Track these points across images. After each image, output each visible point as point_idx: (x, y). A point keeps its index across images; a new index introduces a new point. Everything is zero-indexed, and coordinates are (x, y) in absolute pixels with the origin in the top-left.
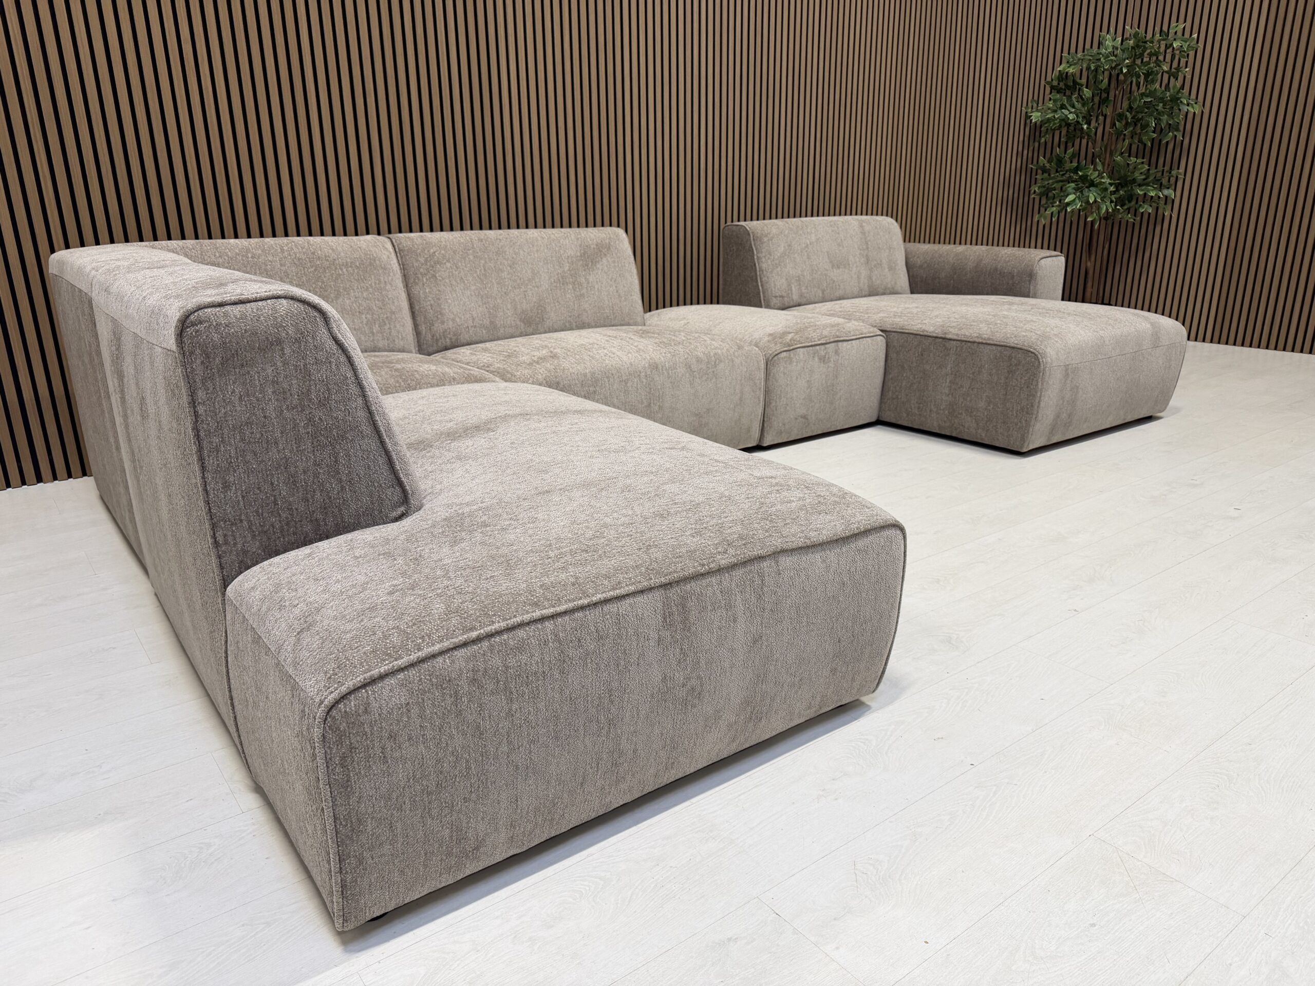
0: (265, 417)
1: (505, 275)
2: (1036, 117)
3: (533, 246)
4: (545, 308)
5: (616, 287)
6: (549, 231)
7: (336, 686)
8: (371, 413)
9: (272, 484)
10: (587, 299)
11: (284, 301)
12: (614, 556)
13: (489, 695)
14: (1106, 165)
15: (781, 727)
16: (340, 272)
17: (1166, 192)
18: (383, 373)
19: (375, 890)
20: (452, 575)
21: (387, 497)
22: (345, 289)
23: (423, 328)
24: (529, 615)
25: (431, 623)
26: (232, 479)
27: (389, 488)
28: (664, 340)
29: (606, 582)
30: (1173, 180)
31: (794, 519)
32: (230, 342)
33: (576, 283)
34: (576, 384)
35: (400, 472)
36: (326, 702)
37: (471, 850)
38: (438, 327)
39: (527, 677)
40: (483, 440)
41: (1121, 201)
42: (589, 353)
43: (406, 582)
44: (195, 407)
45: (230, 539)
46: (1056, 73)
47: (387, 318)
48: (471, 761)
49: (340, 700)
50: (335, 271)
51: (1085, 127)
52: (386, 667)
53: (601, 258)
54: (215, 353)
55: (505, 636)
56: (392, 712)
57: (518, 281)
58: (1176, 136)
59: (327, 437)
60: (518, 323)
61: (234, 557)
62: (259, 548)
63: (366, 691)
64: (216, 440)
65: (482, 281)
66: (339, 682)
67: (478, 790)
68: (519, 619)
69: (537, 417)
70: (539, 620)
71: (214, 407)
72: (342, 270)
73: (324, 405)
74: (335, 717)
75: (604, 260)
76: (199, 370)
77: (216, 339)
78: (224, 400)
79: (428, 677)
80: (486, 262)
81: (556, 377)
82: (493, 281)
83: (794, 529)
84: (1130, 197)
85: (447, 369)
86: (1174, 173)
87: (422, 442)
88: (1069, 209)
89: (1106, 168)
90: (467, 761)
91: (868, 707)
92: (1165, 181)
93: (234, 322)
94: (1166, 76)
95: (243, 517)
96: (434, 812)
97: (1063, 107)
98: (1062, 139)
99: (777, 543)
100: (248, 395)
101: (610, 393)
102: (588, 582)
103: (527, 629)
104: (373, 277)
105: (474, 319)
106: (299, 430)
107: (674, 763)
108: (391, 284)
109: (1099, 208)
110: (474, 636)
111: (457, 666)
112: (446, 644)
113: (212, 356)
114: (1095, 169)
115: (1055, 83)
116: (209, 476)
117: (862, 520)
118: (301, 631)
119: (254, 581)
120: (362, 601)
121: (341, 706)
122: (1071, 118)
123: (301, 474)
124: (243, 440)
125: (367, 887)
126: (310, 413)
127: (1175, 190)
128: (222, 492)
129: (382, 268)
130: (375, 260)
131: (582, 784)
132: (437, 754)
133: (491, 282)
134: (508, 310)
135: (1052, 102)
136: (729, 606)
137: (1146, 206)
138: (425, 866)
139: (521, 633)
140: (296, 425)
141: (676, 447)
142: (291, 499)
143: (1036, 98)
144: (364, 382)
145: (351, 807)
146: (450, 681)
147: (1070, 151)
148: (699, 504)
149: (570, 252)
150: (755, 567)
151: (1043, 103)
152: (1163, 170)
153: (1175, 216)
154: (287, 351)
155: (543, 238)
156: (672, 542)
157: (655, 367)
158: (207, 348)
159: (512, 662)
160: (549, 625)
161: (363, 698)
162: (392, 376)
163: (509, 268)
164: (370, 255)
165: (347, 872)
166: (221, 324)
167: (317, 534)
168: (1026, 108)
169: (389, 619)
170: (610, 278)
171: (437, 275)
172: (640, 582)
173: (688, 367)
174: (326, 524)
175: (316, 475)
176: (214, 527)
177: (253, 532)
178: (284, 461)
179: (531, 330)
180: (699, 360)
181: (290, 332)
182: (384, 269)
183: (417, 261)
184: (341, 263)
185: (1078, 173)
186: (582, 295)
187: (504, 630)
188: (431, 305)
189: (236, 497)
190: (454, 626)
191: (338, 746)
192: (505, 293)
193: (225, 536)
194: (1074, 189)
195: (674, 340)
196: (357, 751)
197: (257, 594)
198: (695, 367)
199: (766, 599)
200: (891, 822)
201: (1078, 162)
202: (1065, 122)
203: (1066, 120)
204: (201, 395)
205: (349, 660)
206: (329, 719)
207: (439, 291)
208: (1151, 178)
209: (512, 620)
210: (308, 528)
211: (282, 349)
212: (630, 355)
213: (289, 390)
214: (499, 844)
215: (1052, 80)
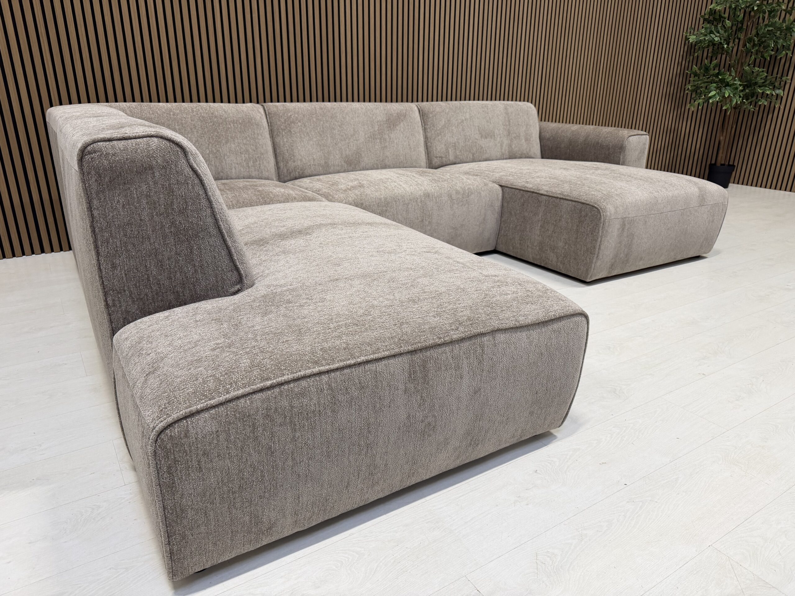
0: (141, 220)
1: (336, 132)
2: (692, 39)
3: (355, 113)
4: (361, 154)
5: (408, 142)
6: (367, 104)
7: (165, 417)
8: (216, 220)
9: (146, 266)
10: (389, 149)
11: (155, 139)
12: (376, 329)
13: (278, 426)
14: (738, 73)
15: (492, 450)
16: (229, 126)
17: (777, 91)
18: (250, 192)
19: (195, 556)
20: (258, 338)
21: (227, 278)
22: (231, 137)
23: (281, 165)
24: (310, 371)
25: (238, 373)
26: (118, 262)
27: (229, 272)
28: (435, 178)
29: (368, 348)
30: (783, 83)
31: (509, 307)
32: (116, 166)
33: (382, 138)
34: (374, 205)
35: (237, 261)
36: (157, 429)
37: (266, 529)
38: (291, 164)
39: (307, 414)
40: (302, 241)
41: (746, 97)
42: (385, 185)
43: (226, 342)
44: (91, 211)
45: (117, 303)
46: (708, 10)
47: (258, 157)
48: (265, 472)
49: (167, 427)
50: (226, 125)
51: (725, 46)
52: (202, 405)
53: (400, 123)
54: (105, 174)
55: (292, 385)
56: (206, 436)
57: (344, 136)
58: (787, 54)
59: (185, 235)
60: (343, 163)
61: (120, 315)
62: (137, 310)
63: (186, 422)
64: (106, 235)
65: (321, 135)
66: (168, 414)
67: (270, 491)
68: (302, 373)
69: (341, 226)
70: (318, 374)
71: (105, 212)
72: (230, 125)
73: (182, 213)
74: (163, 439)
75: (402, 124)
76: (94, 186)
77: (106, 164)
78: (112, 208)
79: (233, 413)
80: (324, 123)
81: (361, 200)
82: (328, 135)
83: (508, 314)
84: (753, 94)
85: (291, 192)
86: (784, 79)
87: (262, 240)
88: (711, 101)
89: (737, 74)
90: (262, 471)
91: (555, 437)
92: (777, 84)
93: (118, 153)
94: (783, 13)
95: (126, 288)
96: (238, 505)
97: (711, 32)
98: (709, 55)
99: (496, 324)
100: (129, 204)
101: (397, 212)
102: (355, 348)
103: (309, 380)
104: (250, 130)
105: (314, 160)
106: (165, 230)
107: (414, 473)
108: (261, 135)
109: (731, 101)
110: (268, 385)
111: (255, 405)
112: (248, 390)
113: (103, 176)
114: (730, 75)
115: (707, 17)
116: (102, 260)
117: (558, 309)
118: (149, 374)
119: (128, 333)
120: (193, 355)
121: (168, 431)
122: (716, 40)
123: (166, 260)
124: (125, 235)
125: (189, 554)
126: (173, 218)
127: (784, 90)
128: (111, 270)
129: (256, 124)
130: (252, 120)
131: (347, 487)
132: (239, 466)
133: (327, 136)
134: (337, 155)
135: (704, 29)
136: (458, 367)
137: (763, 100)
138: (232, 540)
139: (304, 383)
140: (162, 227)
141: (431, 251)
142: (159, 277)
143: (693, 26)
144: (212, 198)
145: (176, 501)
146: (249, 416)
147: (714, 62)
148: (441, 293)
149: (379, 118)
150: (478, 341)
151: (698, 30)
152: (777, 77)
153: (782, 108)
154: (157, 174)
155: (362, 108)
156: (420, 321)
157: (427, 195)
158: (99, 170)
159: (296, 403)
160: (325, 378)
161: (184, 426)
162: (255, 195)
163: (339, 127)
164: (249, 116)
165: (174, 544)
166: (109, 153)
167: (178, 302)
168: (686, 33)
169: (209, 369)
170: (405, 136)
171: (292, 130)
172: (393, 349)
173: (450, 196)
174: (184, 295)
175: (177, 261)
176: (106, 294)
177: (133, 298)
178: (154, 251)
179: (351, 168)
180: (457, 192)
181: (159, 161)
182: (258, 125)
183: (279, 120)
184: (230, 121)
185: (719, 77)
186: (386, 147)
187: (291, 380)
188: (287, 150)
189: (121, 275)
190: (255, 376)
191: (165, 459)
192: (335, 144)
193: (113, 300)
194: (715, 87)
195: (442, 178)
196: (180, 463)
197: (128, 343)
198: (454, 197)
199: (485, 364)
200: (565, 524)
201: (719, 70)
202: (712, 43)
203: (713, 41)
204: (95, 202)
205: (176, 398)
206: (159, 441)
207: (293, 141)
208: (768, 82)
209: (297, 374)
210: (171, 297)
211: (153, 173)
212: (411, 187)
213: (158, 202)
214: (286, 525)
215: (705, 14)
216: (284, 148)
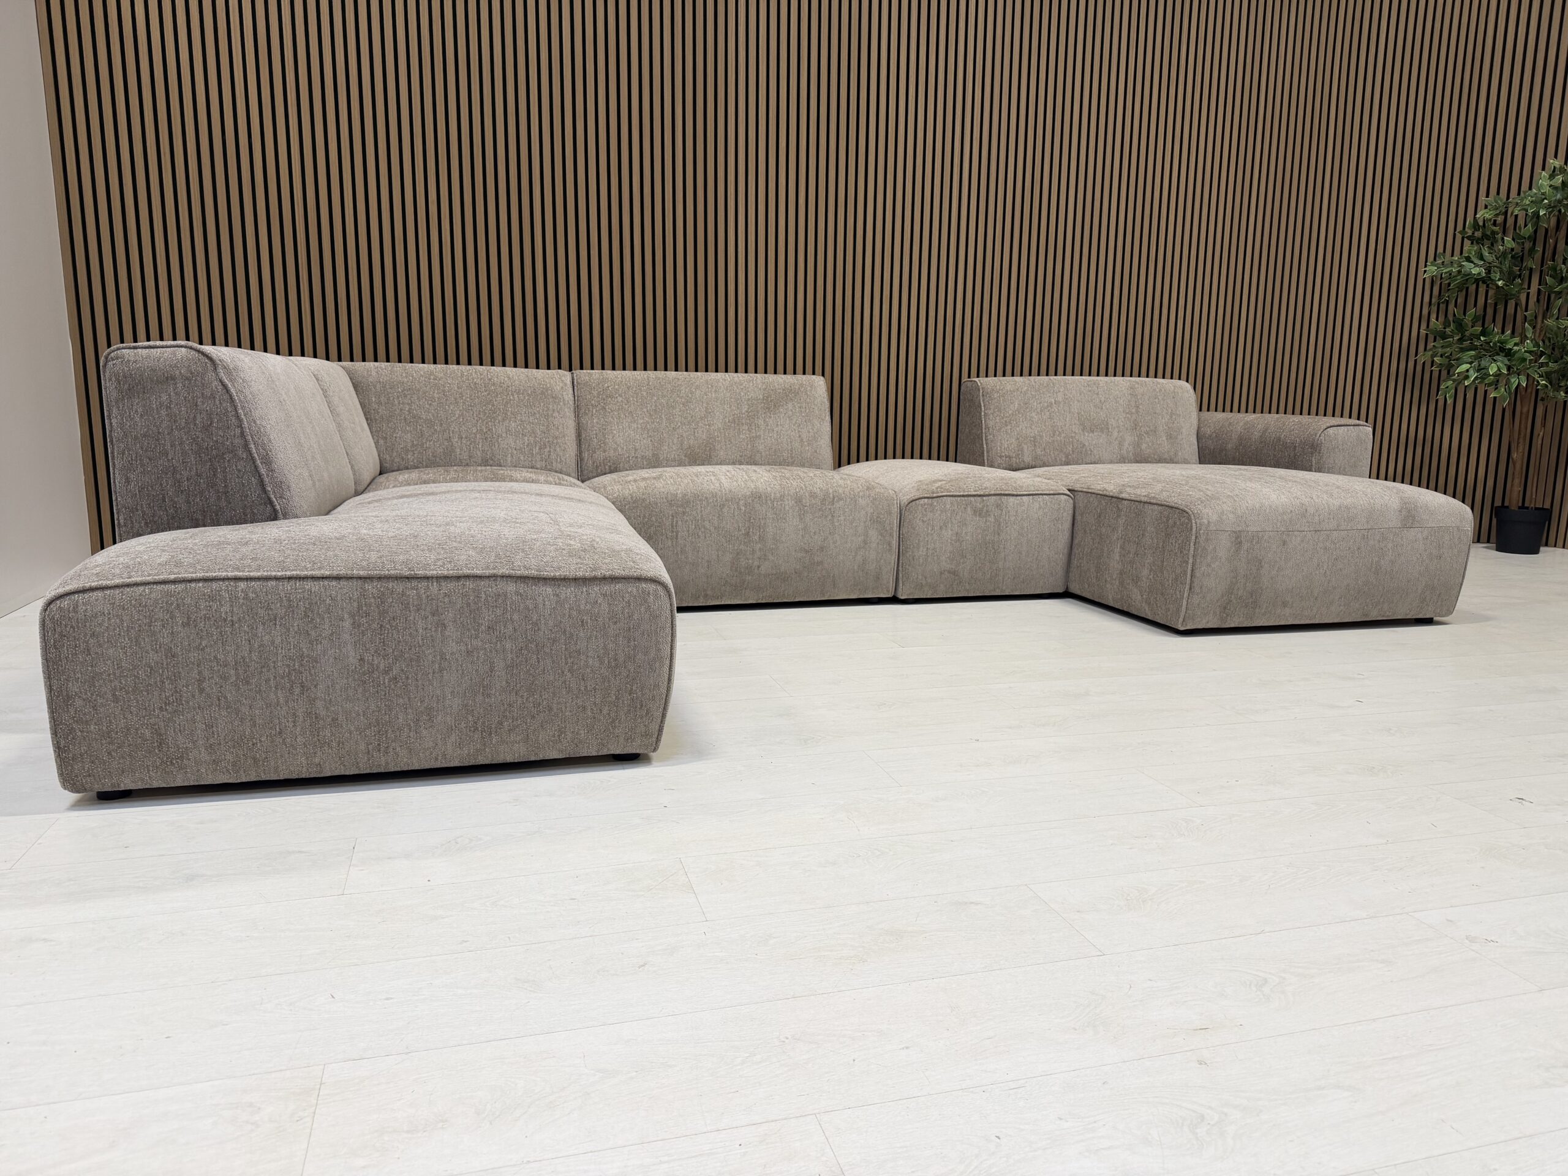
1: (676, 411)
3: (712, 386)
4: (714, 446)
5: (799, 431)
9: (162, 485)
10: (763, 441)
14: (1538, 331)
16: (511, 398)
22: (512, 413)
23: (586, 455)
33: (753, 424)
36: (48, 599)
38: (600, 454)
47: (549, 442)
49: (58, 597)
50: (507, 396)
51: (1501, 283)
53: (787, 403)
56: (96, 616)
57: (689, 418)
59: (208, 455)
60: (683, 455)
63: (77, 597)
65: (651, 416)
71: (124, 421)
72: (513, 395)
73: (205, 429)
74: (52, 609)
75: (790, 405)
76: (115, 394)
77: (127, 372)
78: (131, 417)
79: (129, 598)
80: (658, 399)
82: (663, 416)
89: (1537, 335)
93: (141, 361)
95: (139, 506)
100: (147, 415)
104: (542, 404)
105: (636, 450)
106: (185, 447)
111: (154, 596)
113: (123, 383)
115: (1469, 233)
116: (118, 472)
121: (58, 602)
123: (185, 481)
128: (125, 484)
133: (660, 417)
134: (674, 445)
140: (182, 442)
145: (62, 683)
146: (146, 606)
149: (752, 395)
150: (472, 584)
157: (758, 496)
158: (120, 377)
161: (75, 601)
163: (682, 406)
164: (543, 385)
165: (60, 736)
166: (131, 361)
170: (793, 422)
171: (607, 407)
173: (799, 500)
175: (197, 484)
178: (172, 468)
180: (813, 495)
182: (556, 399)
183: (590, 393)
184: (514, 390)
186: (758, 436)
192: (673, 429)
194: (1472, 357)
198: (807, 502)
201: (1483, 325)
202: (1471, 277)
203: (1473, 275)
206: (48, 610)
207: (606, 422)
211: (176, 384)
213: (179, 415)
215: (1466, 229)
216: (592, 431)
